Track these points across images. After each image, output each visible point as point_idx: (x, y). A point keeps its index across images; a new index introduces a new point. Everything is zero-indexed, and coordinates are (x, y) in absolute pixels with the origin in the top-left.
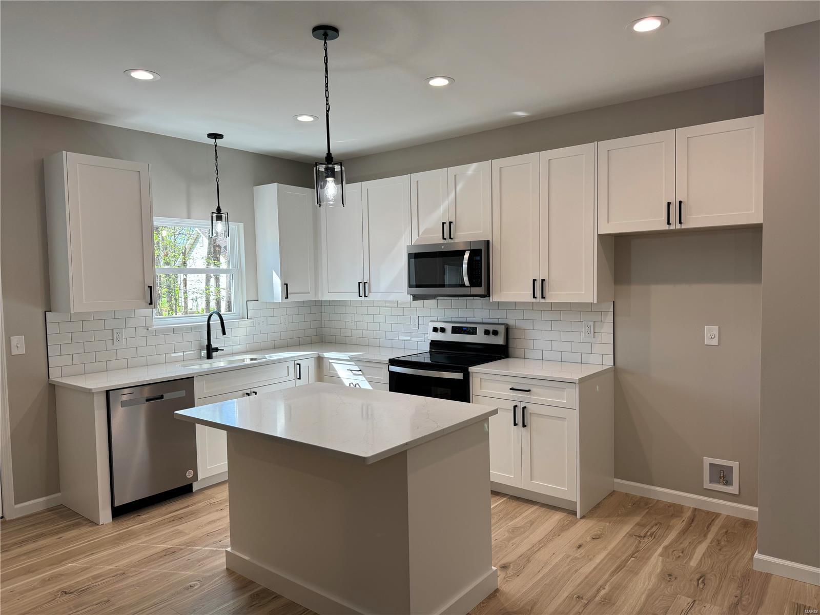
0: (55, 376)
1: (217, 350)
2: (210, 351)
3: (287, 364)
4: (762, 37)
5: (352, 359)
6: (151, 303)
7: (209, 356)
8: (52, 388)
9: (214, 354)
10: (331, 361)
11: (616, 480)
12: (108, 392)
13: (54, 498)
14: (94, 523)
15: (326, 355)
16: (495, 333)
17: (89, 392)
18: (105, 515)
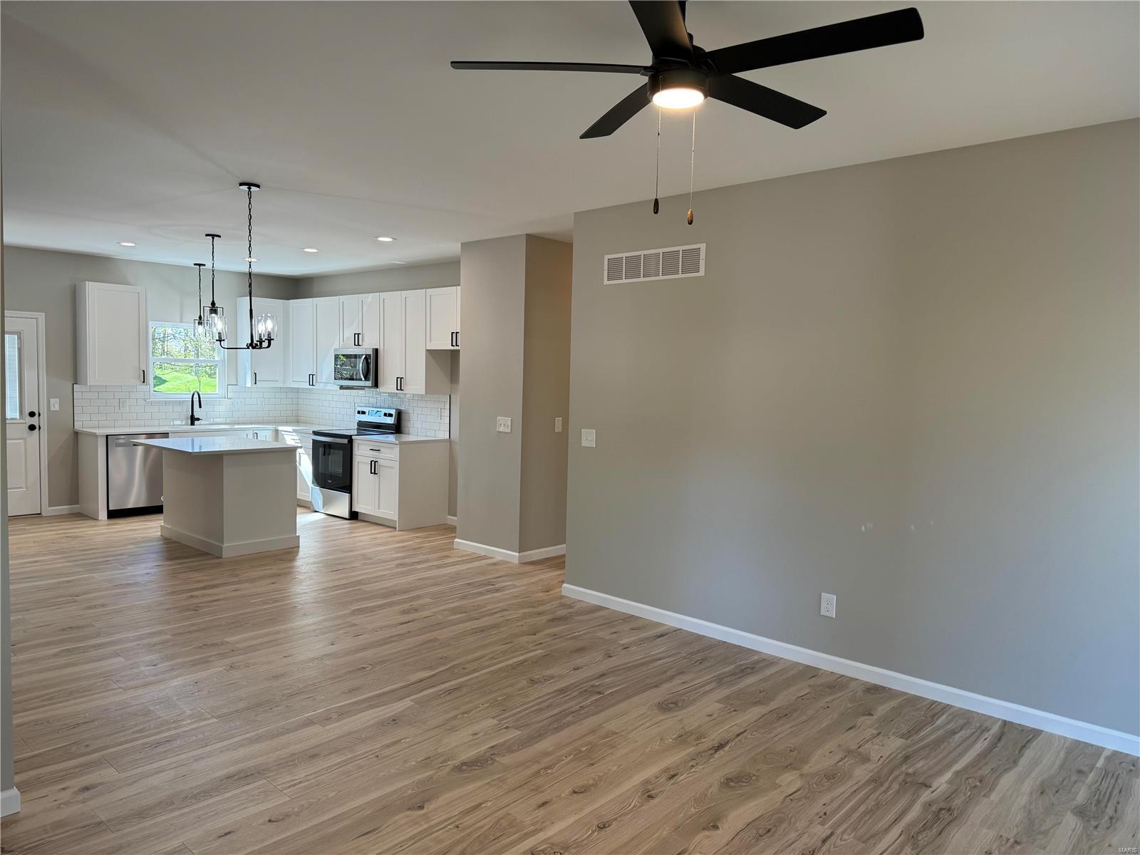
0: (78, 426)
1: (198, 419)
2: (193, 420)
3: (247, 432)
4: (459, 245)
5: (295, 431)
6: (144, 382)
7: (192, 424)
8: (76, 434)
9: (196, 422)
10: (283, 433)
11: (449, 517)
12: (107, 436)
13: (76, 508)
14: (96, 519)
15: (280, 428)
16: (390, 415)
17: (95, 436)
18: (103, 515)
